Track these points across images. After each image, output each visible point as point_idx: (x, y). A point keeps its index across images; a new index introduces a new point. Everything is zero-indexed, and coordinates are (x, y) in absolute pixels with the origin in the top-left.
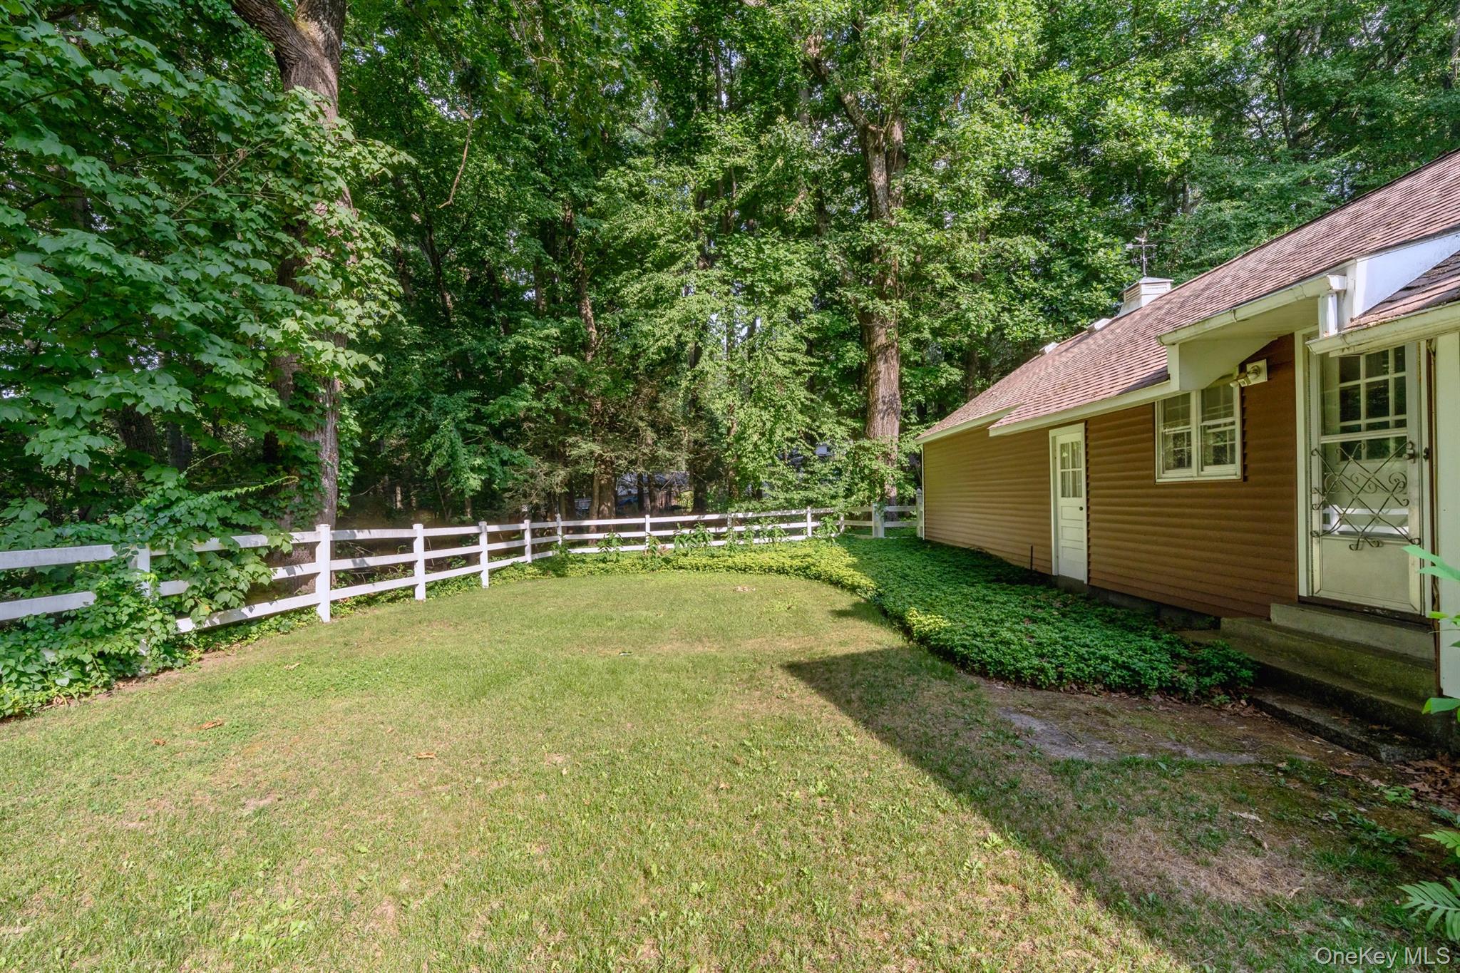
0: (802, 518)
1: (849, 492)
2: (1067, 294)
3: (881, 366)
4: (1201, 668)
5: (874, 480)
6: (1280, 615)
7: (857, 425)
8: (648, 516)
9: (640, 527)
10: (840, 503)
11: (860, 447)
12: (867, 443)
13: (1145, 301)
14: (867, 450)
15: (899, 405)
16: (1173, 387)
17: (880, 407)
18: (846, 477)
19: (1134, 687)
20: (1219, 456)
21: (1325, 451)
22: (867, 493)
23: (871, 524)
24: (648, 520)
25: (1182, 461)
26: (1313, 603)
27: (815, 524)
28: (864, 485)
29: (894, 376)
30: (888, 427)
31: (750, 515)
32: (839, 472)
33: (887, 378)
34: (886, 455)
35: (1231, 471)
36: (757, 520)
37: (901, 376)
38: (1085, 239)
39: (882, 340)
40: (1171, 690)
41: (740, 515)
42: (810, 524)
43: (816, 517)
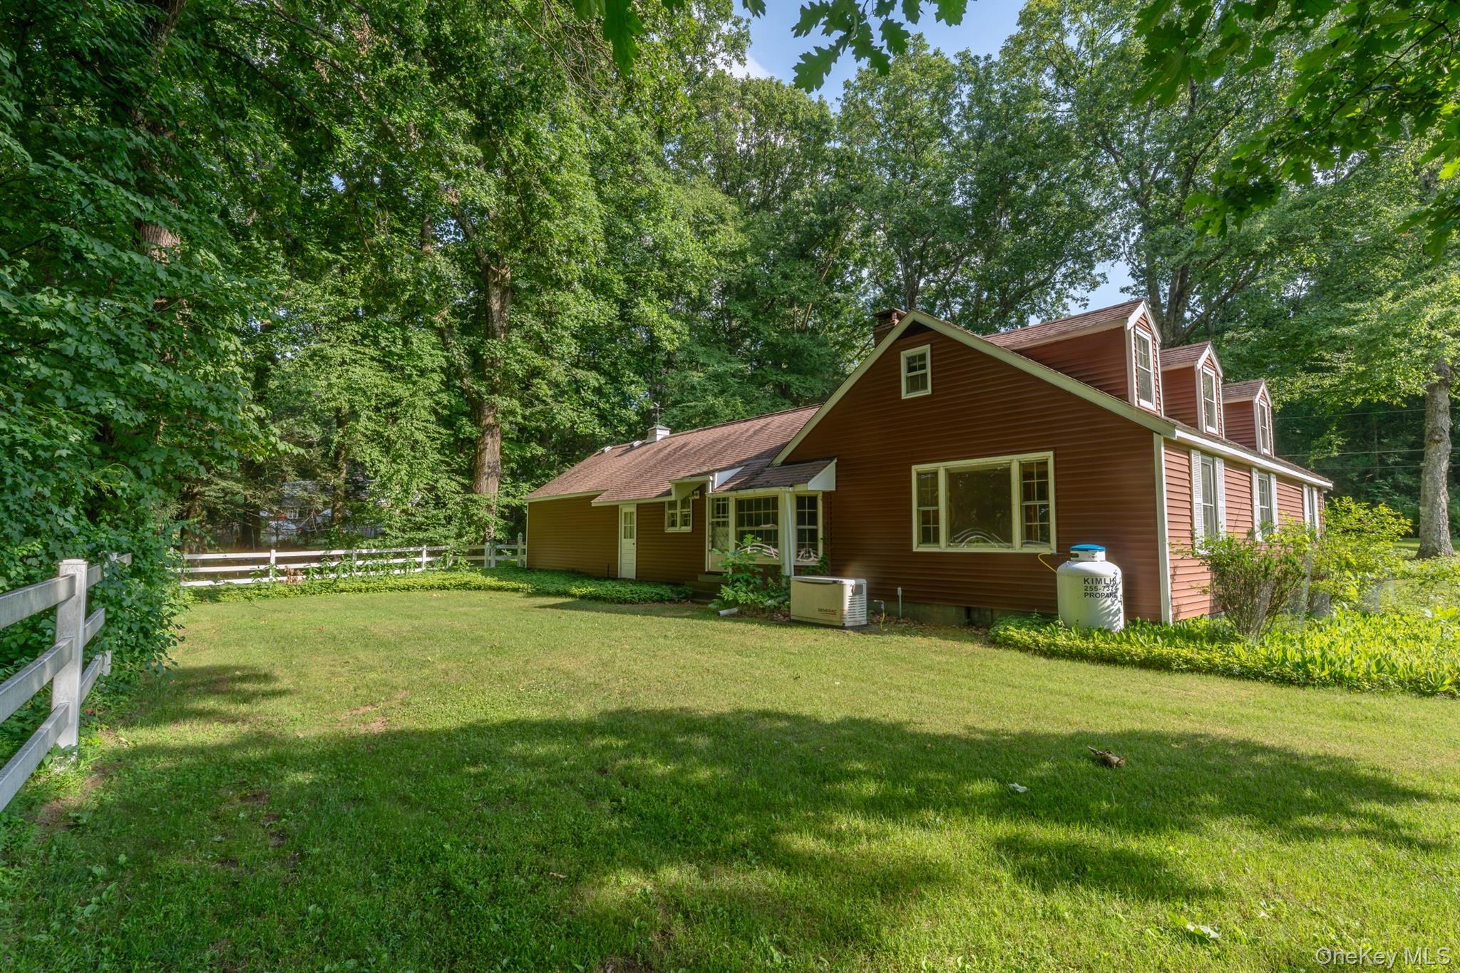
0: (419, 554)
1: (459, 536)
2: (613, 409)
3: (489, 440)
4: (679, 593)
5: (482, 525)
6: (701, 578)
7: (466, 482)
8: (273, 551)
9: (266, 561)
10: (452, 543)
11: (471, 500)
12: (476, 497)
13: (659, 438)
14: (475, 501)
15: (499, 470)
16: (673, 498)
17: (486, 470)
18: (455, 522)
19: (661, 600)
20: (686, 524)
21: (712, 524)
22: (474, 535)
23: (484, 558)
24: (273, 555)
25: (673, 524)
26: (710, 573)
27: (429, 559)
28: (473, 528)
29: (497, 448)
30: (491, 486)
31: (374, 551)
32: (449, 519)
33: (492, 451)
34: (489, 507)
35: (688, 529)
36: (381, 556)
37: (502, 448)
38: (623, 376)
39: (490, 420)
40: (671, 600)
41: (365, 551)
42: (425, 559)
43: (430, 554)
